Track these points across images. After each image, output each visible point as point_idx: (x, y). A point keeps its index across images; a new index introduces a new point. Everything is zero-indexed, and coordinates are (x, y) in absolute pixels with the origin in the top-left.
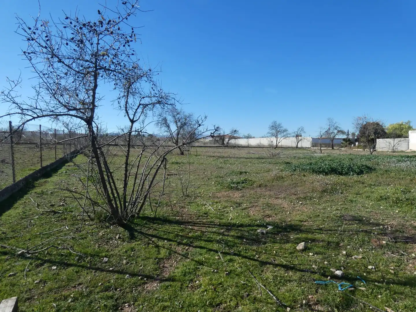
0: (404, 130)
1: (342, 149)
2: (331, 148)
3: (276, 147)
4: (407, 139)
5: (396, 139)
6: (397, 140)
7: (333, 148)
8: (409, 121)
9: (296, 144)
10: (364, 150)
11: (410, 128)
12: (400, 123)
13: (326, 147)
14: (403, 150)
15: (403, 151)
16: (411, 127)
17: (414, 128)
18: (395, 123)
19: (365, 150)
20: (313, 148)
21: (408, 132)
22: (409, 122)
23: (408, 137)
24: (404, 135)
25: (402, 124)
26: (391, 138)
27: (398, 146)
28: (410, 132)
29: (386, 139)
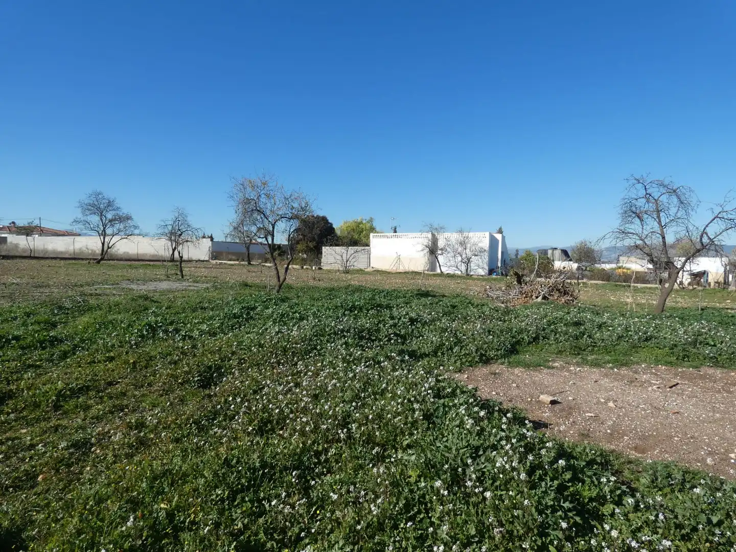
0: (364, 232)
1: (266, 264)
2: (246, 263)
3: (102, 259)
4: (367, 248)
5: (350, 248)
6: (352, 249)
7: (249, 264)
8: (371, 218)
9: (171, 252)
10: (302, 267)
11: (372, 229)
12: (359, 220)
13: (238, 260)
14: (362, 268)
15: (361, 270)
16: (374, 229)
17: (377, 229)
18: (351, 221)
19: (304, 267)
20: (214, 262)
21: (368, 237)
22: (371, 220)
23: (368, 245)
24: (364, 240)
25: (361, 223)
26: (342, 245)
27: (354, 260)
28: (371, 235)
29: (334, 247)
